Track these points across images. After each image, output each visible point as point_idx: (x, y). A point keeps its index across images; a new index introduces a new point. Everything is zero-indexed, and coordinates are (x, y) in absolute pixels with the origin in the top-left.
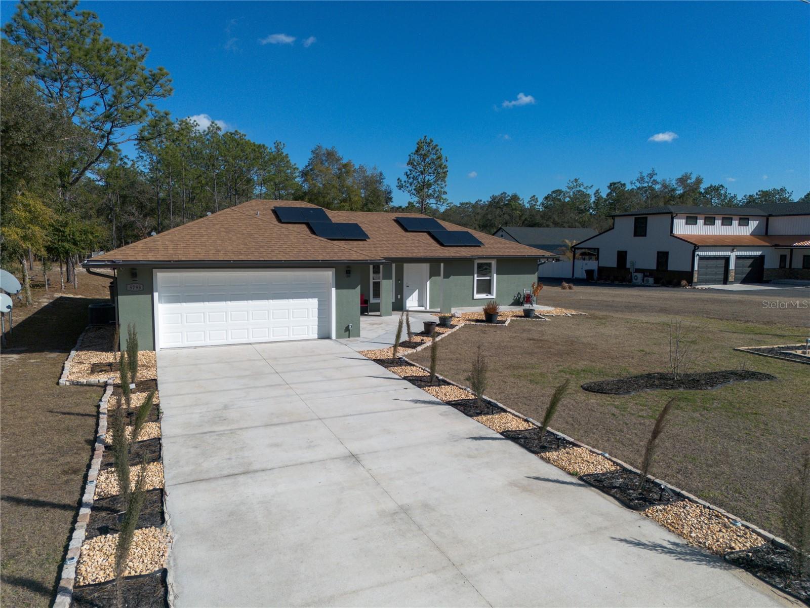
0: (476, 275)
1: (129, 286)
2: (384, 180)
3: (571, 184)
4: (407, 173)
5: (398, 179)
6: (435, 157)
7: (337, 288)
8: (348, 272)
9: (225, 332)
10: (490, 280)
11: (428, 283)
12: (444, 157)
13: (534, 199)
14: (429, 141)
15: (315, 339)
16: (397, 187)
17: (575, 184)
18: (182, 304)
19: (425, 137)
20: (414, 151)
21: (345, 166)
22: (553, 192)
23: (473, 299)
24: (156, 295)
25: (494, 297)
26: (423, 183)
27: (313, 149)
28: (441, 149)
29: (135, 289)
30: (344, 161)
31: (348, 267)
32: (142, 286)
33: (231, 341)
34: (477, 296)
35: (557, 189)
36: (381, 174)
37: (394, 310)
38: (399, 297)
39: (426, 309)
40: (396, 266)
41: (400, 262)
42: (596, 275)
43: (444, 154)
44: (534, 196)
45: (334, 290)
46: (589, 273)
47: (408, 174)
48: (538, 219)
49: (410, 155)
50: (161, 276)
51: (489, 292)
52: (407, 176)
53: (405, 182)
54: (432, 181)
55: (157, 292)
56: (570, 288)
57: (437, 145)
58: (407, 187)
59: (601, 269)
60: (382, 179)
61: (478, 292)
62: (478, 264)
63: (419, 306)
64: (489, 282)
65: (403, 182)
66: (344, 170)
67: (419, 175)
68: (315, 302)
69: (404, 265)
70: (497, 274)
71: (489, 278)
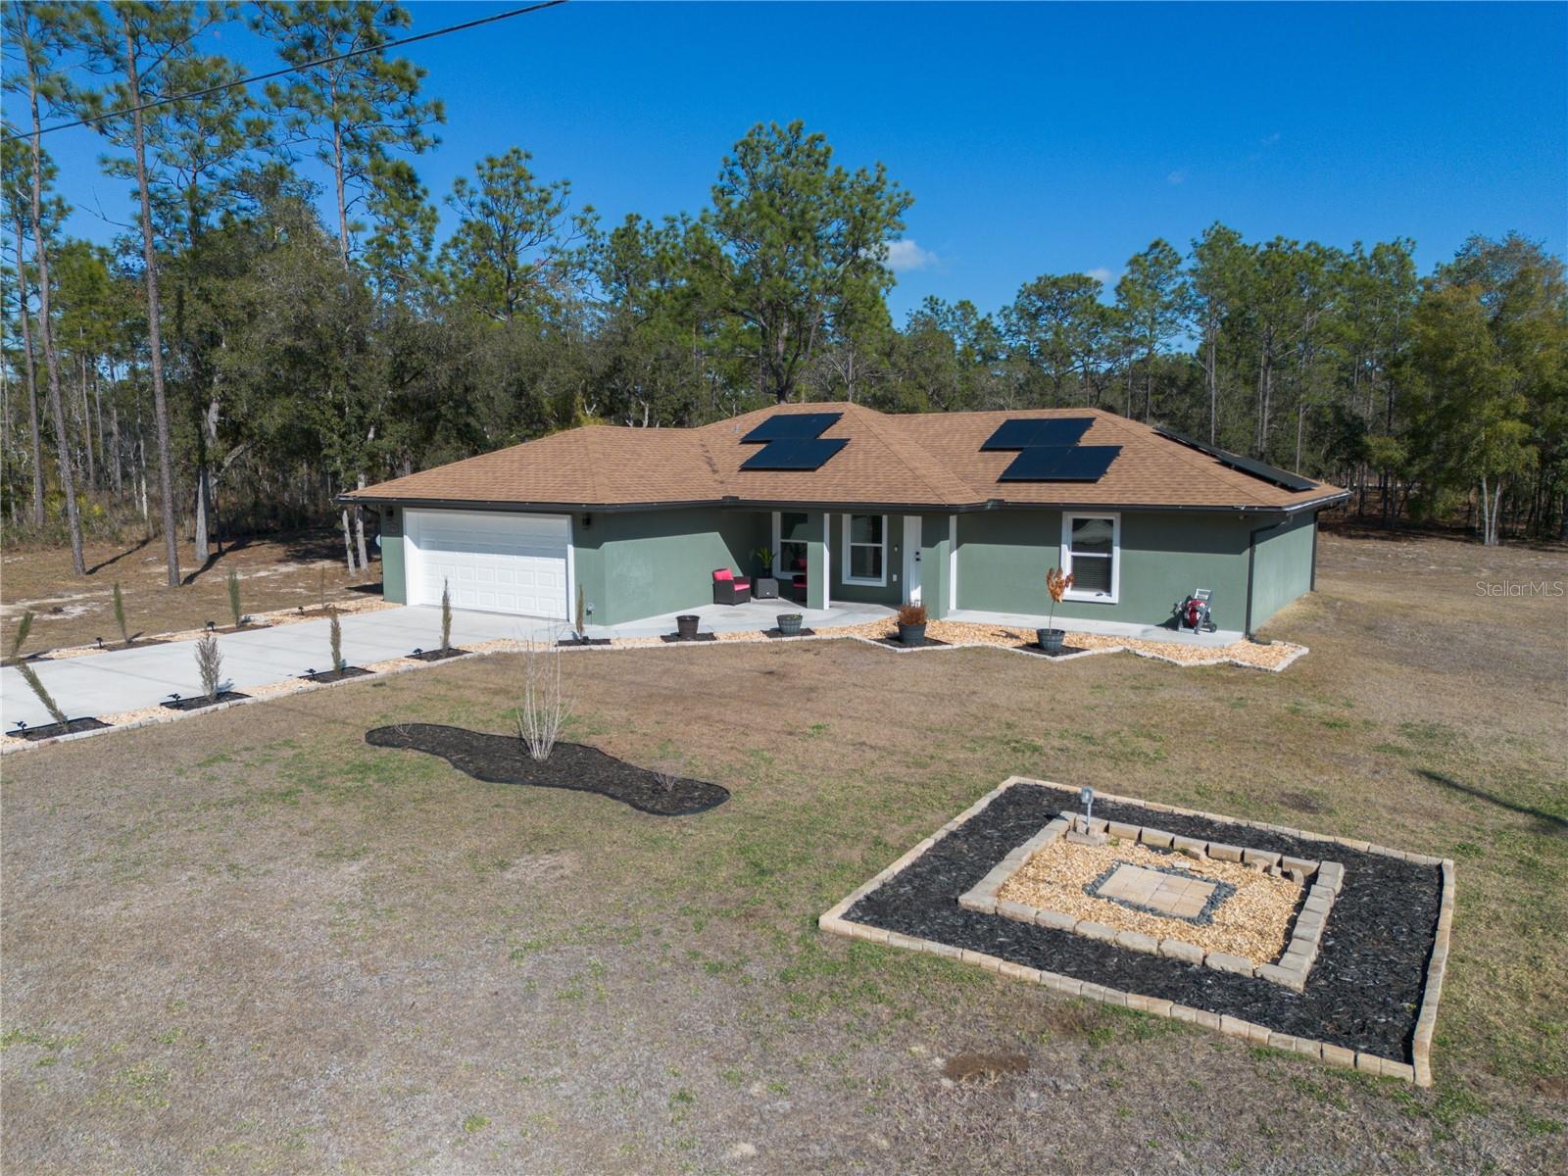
0: (1066, 547)
1: (387, 526)
7: (575, 545)
8: (587, 522)
10: (1106, 559)
18: (438, 552)
23: (1062, 600)
24: (406, 538)
25: (1116, 599)
29: (392, 530)
32: (397, 527)
34: (1070, 595)
37: (832, 599)
38: (895, 578)
40: (889, 520)
45: (570, 548)
50: (410, 517)
51: (1105, 587)
55: (406, 534)
62: (1074, 520)
64: (1104, 566)
69: (906, 518)
70: (1123, 546)
71: (1105, 555)
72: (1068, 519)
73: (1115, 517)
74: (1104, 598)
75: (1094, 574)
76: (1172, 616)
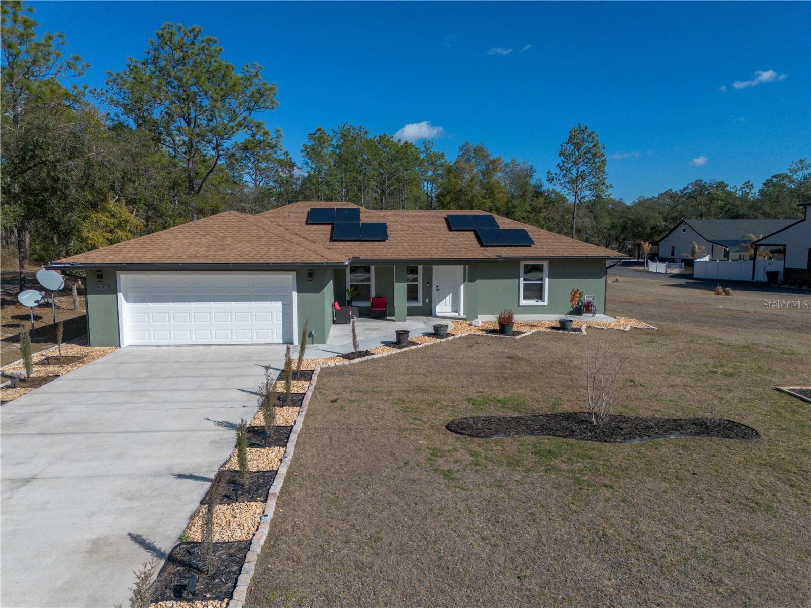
0: (521, 279)
1: (96, 286)
2: (534, 174)
3: (795, 166)
4: (559, 165)
5: (549, 172)
6: (591, 145)
7: (298, 292)
8: (311, 275)
9: (189, 332)
10: (542, 284)
11: (462, 287)
12: (600, 145)
13: (748, 185)
14: (584, 128)
15: (278, 344)
16: (548, 181)
17: (800, 166)
18: (148, 304)
19: (580, 124)
20: (567, 141)
21: (493, 162)
22: (774, 177)
23: (519, 305)
24: (120, 295)
25: (546, 303)
26: (577, 174)
27: (461, 146)
28: (597, 136)
29: (102, 289)
30: (492, 158)
31: (310, 270)
32: (107, 287)
33: (195, 342)
34: (523, 302)
35: (780, 173)
36: (532, 167)
37: (408, 315)
38: (427, 301)
39: (459, 315)
40: (423, 268)
41: (429, 264)
42: (780, 278)
43: (600, 141)
44: (749, 182)
45: (295, 294)
46: (772, 275)
47: (561, 165)
48: (744, 210)
49: (561, 146)
50: (124, 278)
51: (541, 298)
52: (560, 168)
53: (556, 174)
54: (586, 172)
55: (120, 292)
56: (727, 294)
57: (593, 132)
58: (559, 180)
59: (788, 272)
60: (533, 172)
61: (525, 298)
62: (525, 266)
63: (453, 311)
64: (540, 288)
65: (553, 175)
66: (491, 166)
67: (572, 166)
68: (279, 305)
69: (434, 267)
70: (550, 277)
71: (540, 282)
72: (522, 264)
73: (546, 265)
74: (540, 303)
75: (535, 292)
76: (572, 309)
